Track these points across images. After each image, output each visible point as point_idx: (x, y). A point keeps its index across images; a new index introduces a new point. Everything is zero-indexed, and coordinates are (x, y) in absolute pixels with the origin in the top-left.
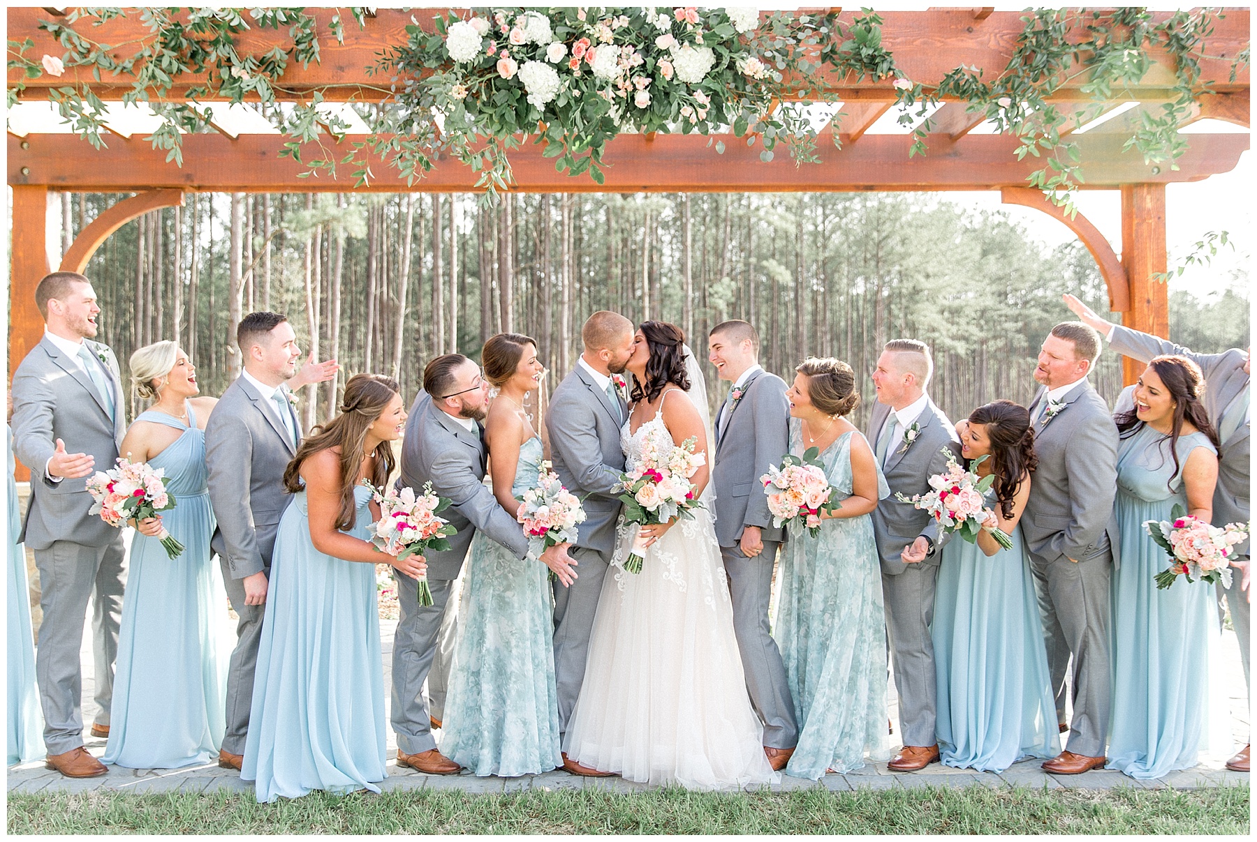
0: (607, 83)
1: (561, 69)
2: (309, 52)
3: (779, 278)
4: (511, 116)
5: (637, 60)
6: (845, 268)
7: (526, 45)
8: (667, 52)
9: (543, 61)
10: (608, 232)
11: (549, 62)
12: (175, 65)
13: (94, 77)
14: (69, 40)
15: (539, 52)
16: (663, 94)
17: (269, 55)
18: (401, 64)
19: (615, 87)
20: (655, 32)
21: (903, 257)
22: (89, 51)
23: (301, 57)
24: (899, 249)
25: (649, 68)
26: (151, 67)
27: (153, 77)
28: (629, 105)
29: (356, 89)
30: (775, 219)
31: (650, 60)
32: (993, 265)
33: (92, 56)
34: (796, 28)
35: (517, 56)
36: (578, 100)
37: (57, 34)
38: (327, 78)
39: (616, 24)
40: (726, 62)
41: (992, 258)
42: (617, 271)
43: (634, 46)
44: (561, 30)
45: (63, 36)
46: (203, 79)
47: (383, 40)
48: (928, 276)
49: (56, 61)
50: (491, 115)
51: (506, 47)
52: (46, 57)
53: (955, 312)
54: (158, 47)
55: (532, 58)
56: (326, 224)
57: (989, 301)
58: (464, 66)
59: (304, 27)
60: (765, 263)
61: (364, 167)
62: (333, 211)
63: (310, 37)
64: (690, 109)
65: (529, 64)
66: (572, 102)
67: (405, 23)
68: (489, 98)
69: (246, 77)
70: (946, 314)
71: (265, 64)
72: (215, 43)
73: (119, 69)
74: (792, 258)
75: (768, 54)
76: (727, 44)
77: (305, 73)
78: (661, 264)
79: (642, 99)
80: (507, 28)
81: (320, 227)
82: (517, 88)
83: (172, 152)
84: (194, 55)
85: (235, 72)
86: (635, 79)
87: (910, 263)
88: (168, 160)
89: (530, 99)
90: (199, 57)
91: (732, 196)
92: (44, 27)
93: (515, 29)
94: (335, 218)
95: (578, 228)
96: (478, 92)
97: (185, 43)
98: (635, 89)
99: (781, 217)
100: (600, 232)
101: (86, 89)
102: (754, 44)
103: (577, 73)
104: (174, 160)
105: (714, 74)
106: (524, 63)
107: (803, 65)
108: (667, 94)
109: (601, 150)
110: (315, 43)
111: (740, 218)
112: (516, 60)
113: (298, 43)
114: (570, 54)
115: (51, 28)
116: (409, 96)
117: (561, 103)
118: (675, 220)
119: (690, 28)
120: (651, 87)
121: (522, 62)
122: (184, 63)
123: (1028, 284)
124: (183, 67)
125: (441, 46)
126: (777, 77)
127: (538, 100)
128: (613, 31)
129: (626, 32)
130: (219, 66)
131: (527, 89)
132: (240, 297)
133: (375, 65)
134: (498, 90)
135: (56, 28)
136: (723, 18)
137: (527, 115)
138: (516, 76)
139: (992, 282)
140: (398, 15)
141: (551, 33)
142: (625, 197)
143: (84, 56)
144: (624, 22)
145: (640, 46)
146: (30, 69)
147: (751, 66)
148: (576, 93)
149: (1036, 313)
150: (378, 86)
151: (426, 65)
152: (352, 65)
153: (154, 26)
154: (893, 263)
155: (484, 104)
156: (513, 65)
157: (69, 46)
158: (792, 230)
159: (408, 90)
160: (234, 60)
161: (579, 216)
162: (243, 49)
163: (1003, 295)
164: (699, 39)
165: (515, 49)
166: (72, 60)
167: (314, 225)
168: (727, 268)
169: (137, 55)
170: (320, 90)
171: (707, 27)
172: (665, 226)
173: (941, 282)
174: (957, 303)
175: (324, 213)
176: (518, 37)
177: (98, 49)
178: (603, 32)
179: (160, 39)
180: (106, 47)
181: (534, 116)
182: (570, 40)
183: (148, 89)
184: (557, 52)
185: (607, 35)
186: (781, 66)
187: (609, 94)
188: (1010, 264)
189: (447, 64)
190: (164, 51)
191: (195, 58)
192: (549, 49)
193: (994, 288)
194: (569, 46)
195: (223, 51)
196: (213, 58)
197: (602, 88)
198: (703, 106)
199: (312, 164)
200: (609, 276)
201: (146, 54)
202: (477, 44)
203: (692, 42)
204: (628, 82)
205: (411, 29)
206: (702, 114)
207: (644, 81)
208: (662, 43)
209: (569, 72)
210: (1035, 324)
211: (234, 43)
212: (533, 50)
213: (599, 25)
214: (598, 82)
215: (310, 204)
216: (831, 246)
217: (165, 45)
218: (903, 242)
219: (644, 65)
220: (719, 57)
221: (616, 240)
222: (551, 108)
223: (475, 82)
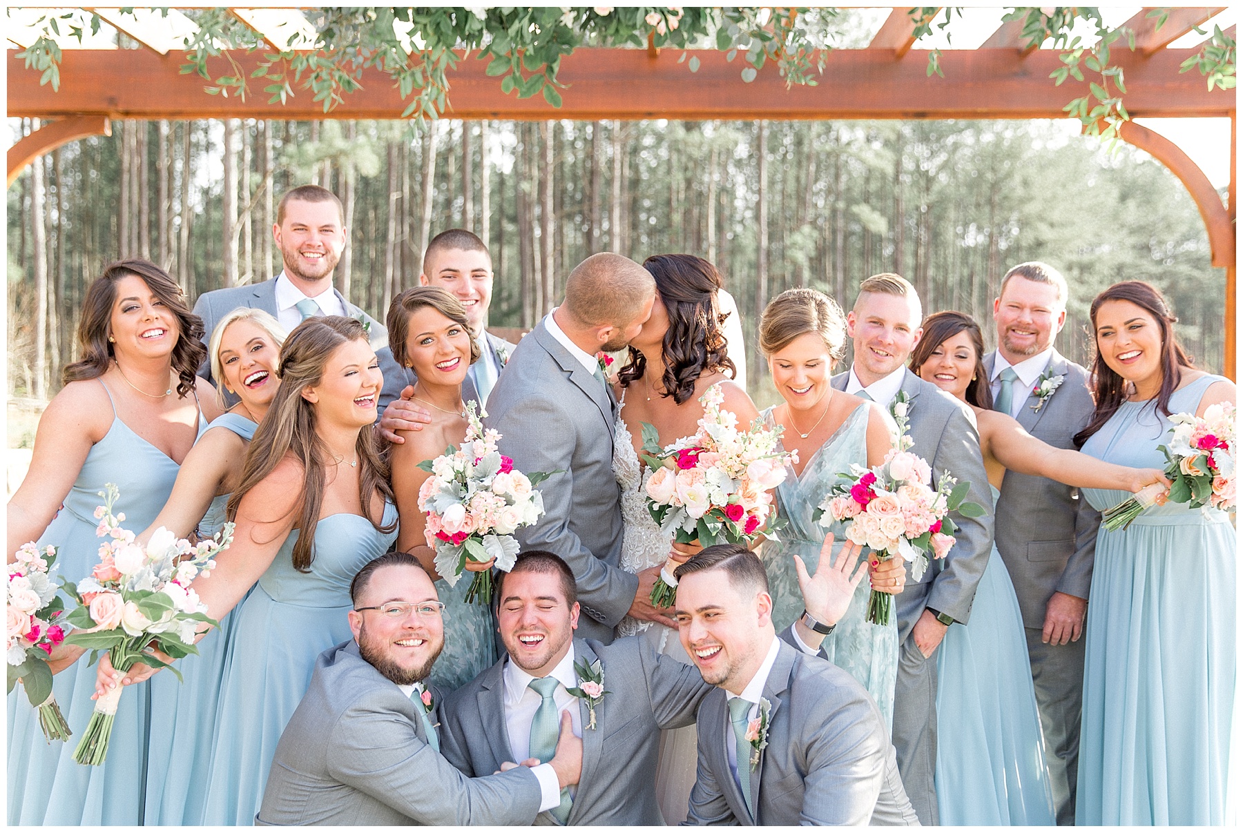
3: (873, 228)
6: (952, 214)
10: (669, 172)
21: (1023, 201)
24: (1020, 192)
30: (869, 157)
32: (1132, 213)
41: (1131, 204)
42: (677, 218)
48: (1052, 225)
53: (1085, 268)
56: (334, 159)
57: (1127, 257)
60: (855, 209)
62: (340, 143)
70: (1076, 272)
74: (890, 203)
78: (733, 209)
81: (328, 163)
87: (1031, 208)
91: (817, 126)
94: (343, 152)
95: (634, 167)
99: (877, 155)
100: (662, 171)
111: (828, 154)
118: (751, 156)
123: (1177, 236)
132: (235, 245)
139: (1132, 232)
142: (689, 128)
149: (1184, 269)
154: (1011, 209)
158: (890, 170)
161: (635, 151)
163: (1145, 249)
167: (319, 159)
168: (810, 214)
172: (739, 163)
173: (1067, 232)
174: (1086, 258)
175: (330, 145)
188: (1155, 211)
193: (1132, 240)
200: (669, 225)
210: (1183, 285)
215: (316, 136)
216: (936, 188)
218: (1025, 183)
221: (678, 179)
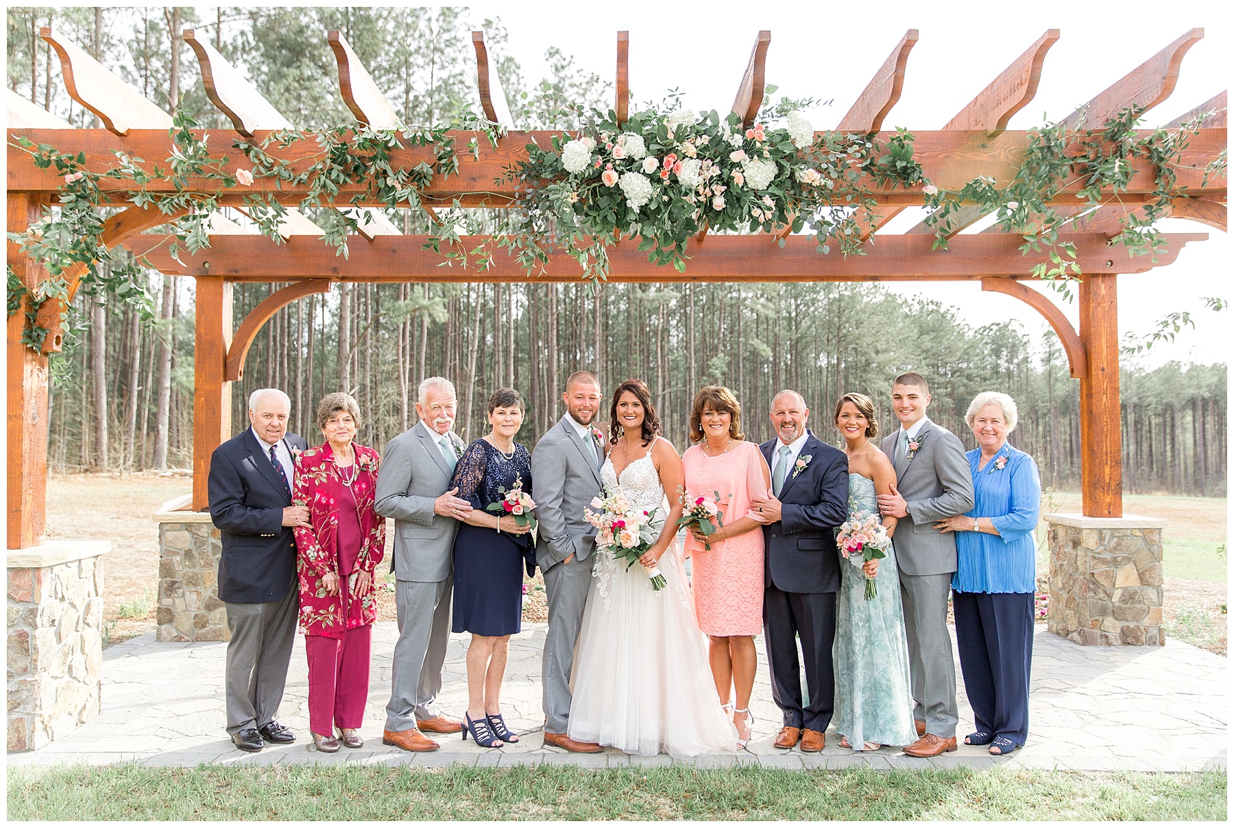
0: (690, 190)
1: (654, 179)
2: (450, 166)
4: (612, 218)
5: (716, 171)
7: (624, 160)
8: (739, 165)
9: (639, 172)
11: (644, 174)
12: (342, 177)
13: (277, 186)
14: (257, 156)
15: (636, 165)
16: (735, 198)
17: (417, 168)
18: (524, 177)
19: (697, 194)
20: (729, 149)
22: (273, 165)
23: (443, 169)
25: (725, 176)
26: (323, 178)
27: (324, 186)
28: (708, 207)
29: (486, 195)
31: (726, 171)
33: (275, 168)
34: (845, 146)
35: (617, 168)
36: (667, 204)
37: (247, 151)
38: (462, 186)
39: (699, 142)
40: (788, 173)
43: (712, 160)
44: (653, 147)
45: (252, 154)
46: (364, 187)
47: (507, 156)
49: (247, 173)
50: (595, 217)
51: (609, 161)
52: (239, 170)
54: (329, 162)
55: (630, 170)
58: (576, 177)
59: (446, 145)
61: (488, 257)
63: (450, 154)
64: (759, 211)
65: (628, 175)
66: (662, 206)
67: (525, 143)
68: (594, 202)
69: (398, 186)
71: (415, 177)
72: (374, 159)
73: (296, 182)
75: (824, 166)
76: (789, 157)
77: (445, 183)
79: (719, 203)
80: (612, 145)
82: (617, 193)
83: (340, 248)
84: (356, 168)
85: (390, 182)
86: (714, 187)
88: (338, 254)
89: (629, 203)
90: (360, 172)
92: (237, 146)
93: (617, 146)
96: (587, 198)
97: (349, 158)
98: (713, 195)
101: (270, 196)
102: (810, 158)
103: (667, 183)
104: (342, 254)
105: (777, 182)
106: (623, 173)
107: (850, 175)
108: (738, 199)
109: (684, 245)
110: (455, 159)
112: (616, 171)
113: (440, 158)
114: (660, 167)
115: (243, 146)
116: (529, 201)
117: (653, 207)
119: (758, 145)
120: (726, 194)
121: (621, 173)
122: (348, 175)
124: (347, 179)
125: (556, 161)
126: (830, 184)
127: (634, 204)
128: (697, 147)
129: (706, 148)
130: (377, 177)
131: (626, 194)
133: (502, 177)
134: (602, 196)
135: (246, 146)
136: (785, 137)
137: (625, 216)
138: (617, 184)
140: (519, 137)
141: (645, 149)
143: (269, 169)
144: (705, 140)
145: (717, 160)
146: (226, 180)
147: (808, 175)
148: (665, 198)
150: (502, 193)
151: (543, 176)
152: (482, 177)
153: (326, 147)
155: (590, 208)
156: (615, 175)
157: (257, 161)
159: (529, 197)
160: (390, 172)
162: (396, 164)
164: (766, 154)
165: (618, 162)
166: (259, 172)
169: (311, 169)
170: (457, 198)
171: (772, 145)
176: (619, 152)
177: (281, 164)
178: (689, 148)
179: (329, 155)
180: (286, 162)
181: (631, 217)
182: (660, 156)
183: (321, 196)
184: (651, 164)
185: (692, 151)
186: (834, 175)
187: (692, 199)
189: (563, 175)
190: (334, 166)
191: (356, 171)
192: (644, 163)
194: (661, 161)
195: (382, 165)
196: (372, 171)
197: (686, 194)
198: (769, 209)
199: (448, 255)
201: (320, 166)
202: (587, 158)
203: (760, 156)
204: (707, 190)
205: (530, 148)
206: (769, 215)
207: (719, 189)
208: (735, 157)
209: (659, 181)
211: (388, 159)
212: (630, 163)
213: (686, 143)
214: (683, 189)
217: (334, 161)
219: (720, 176)
220: (781, 168)
222: (644, 210)
223: (585, 190)
